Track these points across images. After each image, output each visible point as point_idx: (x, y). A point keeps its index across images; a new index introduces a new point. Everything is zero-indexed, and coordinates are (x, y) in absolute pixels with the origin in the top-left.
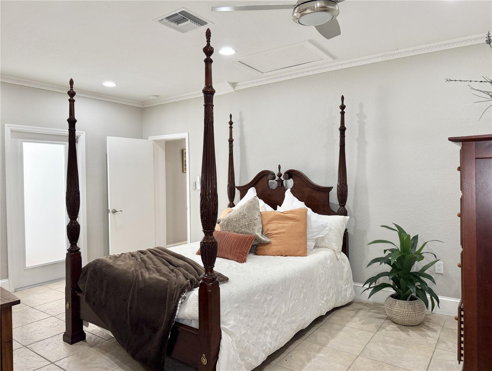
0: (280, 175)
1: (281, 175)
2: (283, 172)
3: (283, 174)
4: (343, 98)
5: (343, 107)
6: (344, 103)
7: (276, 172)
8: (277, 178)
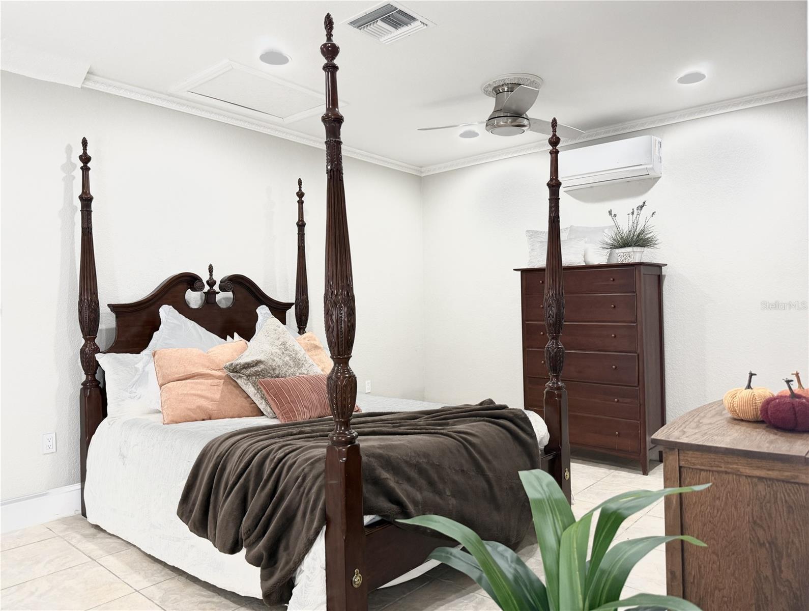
0: (211, 283)
1: (215, 283)
2: (218, 277)
3: (218, 283)
4: (300, 182)
5: (300, 195)
6: (302, 189)
7: (205, 277)
8: (207, 288)
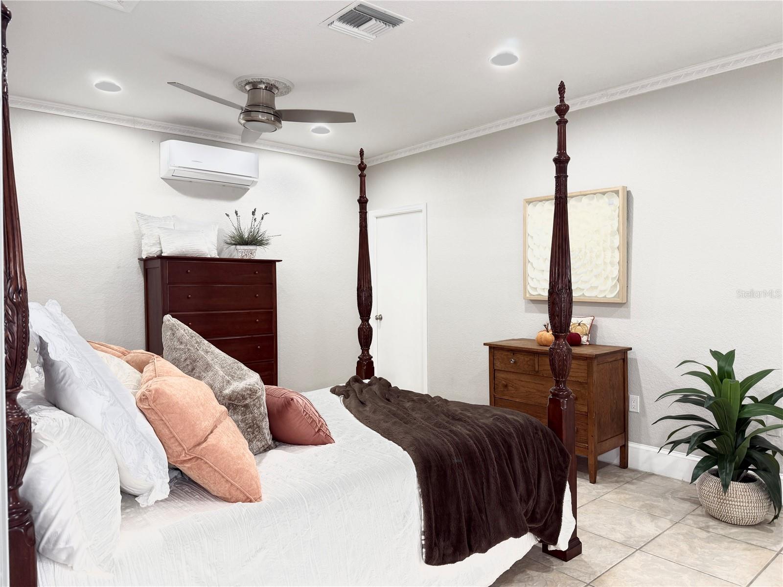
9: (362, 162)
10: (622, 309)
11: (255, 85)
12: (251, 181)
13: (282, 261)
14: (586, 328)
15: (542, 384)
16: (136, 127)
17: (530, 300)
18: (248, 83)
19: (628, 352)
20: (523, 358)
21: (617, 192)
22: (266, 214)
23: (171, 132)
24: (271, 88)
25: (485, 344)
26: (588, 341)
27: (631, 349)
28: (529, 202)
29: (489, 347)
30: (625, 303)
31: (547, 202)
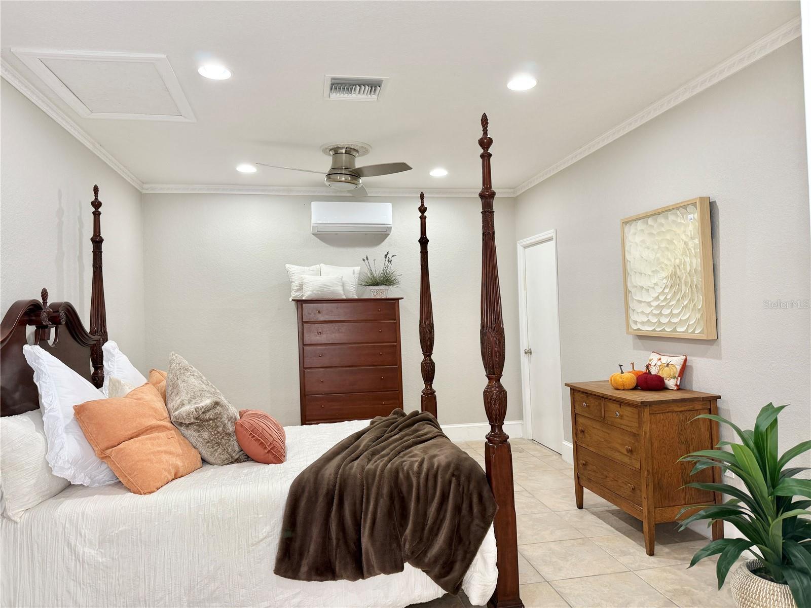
4: (96, 190)
5: (97, 204)
6: (98, 198)
9: (423, 205)
10: (714, 347)
11: (336, 151)
12: (385, 227)
13: (403, 298)
14: (675, 370)
15: (608, 433)
16: (290, 194)
17: (637, 335)
18: (331, 150)
19: (718, 400)
20: (594, 401)
21: (694, 204)
22: (394, 256)
23: (319, 194)
24: (349, 151)
25: (566, 385)
26: (676, 385)
27: (719, 397)
28: (626, 223)
29: (571, 388)
30: (715, 340)
31: (639, 222)
